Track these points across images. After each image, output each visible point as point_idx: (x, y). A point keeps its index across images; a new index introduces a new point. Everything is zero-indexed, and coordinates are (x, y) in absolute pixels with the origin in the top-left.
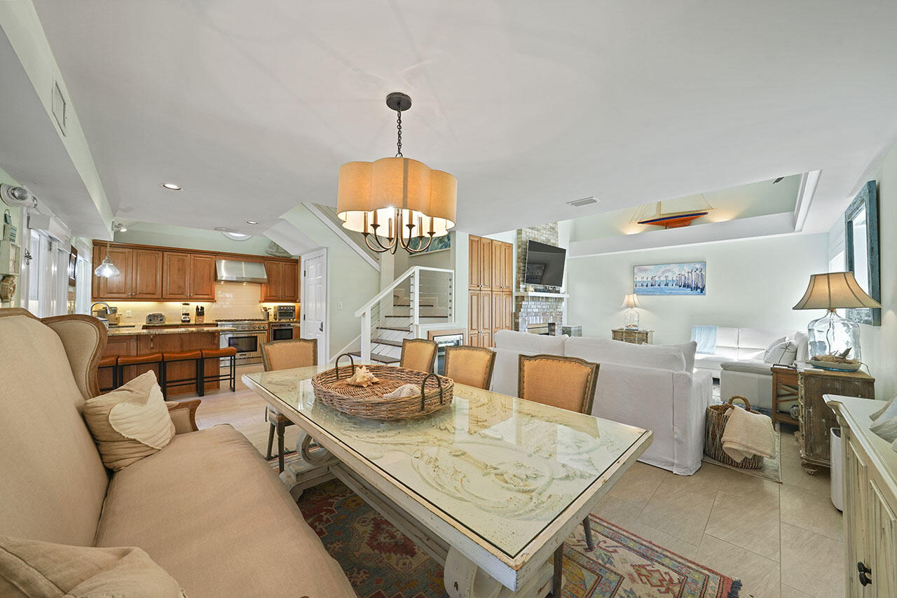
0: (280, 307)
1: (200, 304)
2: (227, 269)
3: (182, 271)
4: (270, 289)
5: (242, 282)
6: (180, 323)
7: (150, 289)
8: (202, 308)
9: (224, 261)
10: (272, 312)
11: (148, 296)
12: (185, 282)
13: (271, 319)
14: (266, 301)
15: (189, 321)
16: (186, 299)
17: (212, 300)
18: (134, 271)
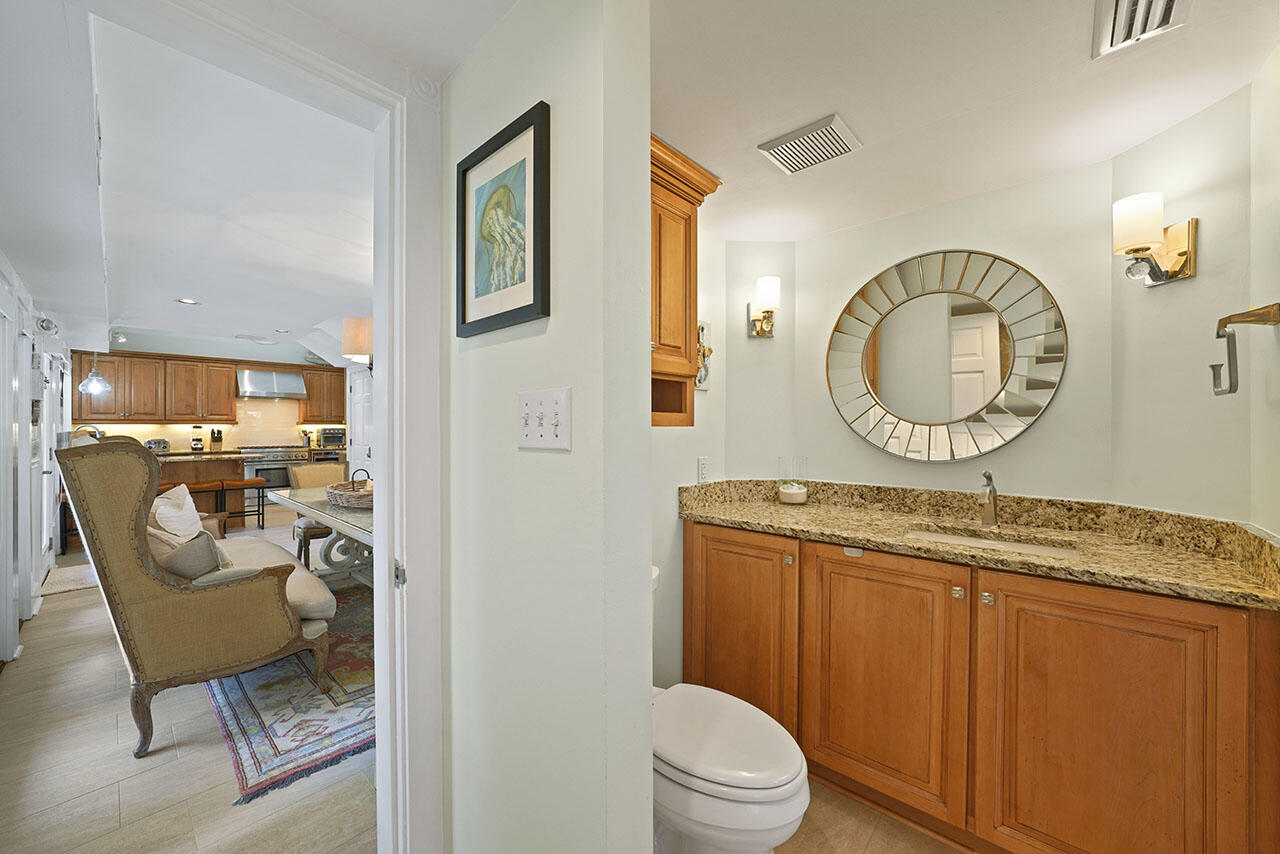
0: (325, 430)
1: (216, 427)
2: (252, 381)
3: (191, 384)
4: (311, 406)
5: (274, 398)
6: (190, 451)
7: (149, 408)
8: (219, 432)
9: (247, 372)
10: (314, 437)
11: (148, 417)
12: (195, 398)
13: (314, 445)
14: (306, 421)
15: (202, 449)
16: (198, 421)
17: (233, 421)
18: (127, 385)
